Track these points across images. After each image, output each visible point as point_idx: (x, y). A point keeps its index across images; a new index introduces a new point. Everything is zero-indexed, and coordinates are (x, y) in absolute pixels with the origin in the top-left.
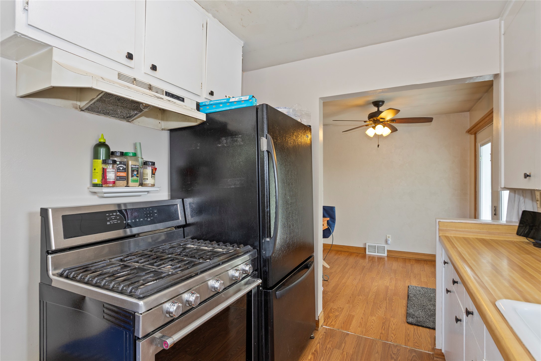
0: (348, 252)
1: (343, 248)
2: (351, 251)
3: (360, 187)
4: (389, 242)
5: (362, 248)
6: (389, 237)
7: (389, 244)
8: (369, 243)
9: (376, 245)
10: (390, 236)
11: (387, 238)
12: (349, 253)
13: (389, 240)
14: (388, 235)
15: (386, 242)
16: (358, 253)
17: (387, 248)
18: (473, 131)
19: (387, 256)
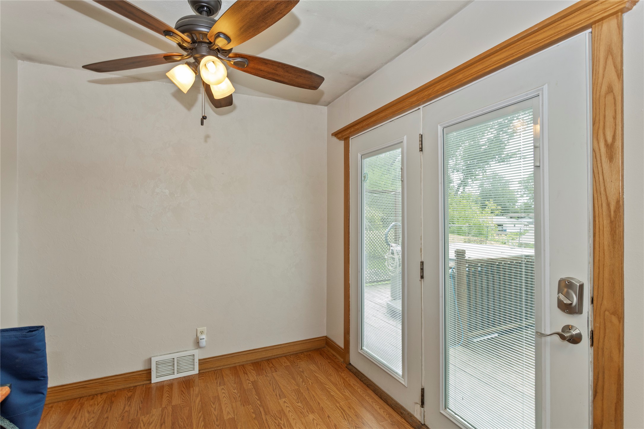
0: (102, 394)
1: (86, 387)
2: (111, 388)
3: (134, 230)
4: (203, 343)
5: (141, 373)
6: (202, 333)
7: (205, 347)
8: (157, 357)
9: (175, 356)
10: (204, 329)
11: (199, 335)
12: (104, 396)
13: (203, 339)
14: (200, 329)
15: (197, 344)
16: (129, 389)
17: (199, 355)
18: (344, 134)
19: (199, 373)
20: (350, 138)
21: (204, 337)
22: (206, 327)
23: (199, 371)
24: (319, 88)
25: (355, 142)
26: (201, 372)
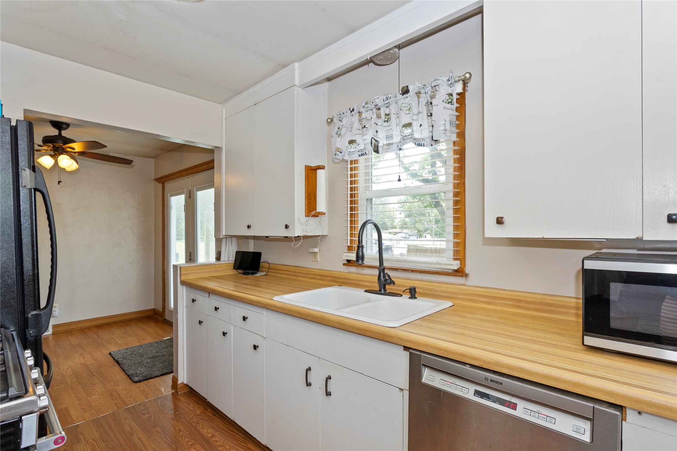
4: (56, 313)
6: (55, 307)
7: (57, 316)
13: (56, 311)
18: (161, 181)
19: (52, 334)
20: (165, 183)
21: (56, 310)
22: (58, 304)
23: (53, 332)
24: (132, 164)
25: (169, 186)
26: (54, 333)
